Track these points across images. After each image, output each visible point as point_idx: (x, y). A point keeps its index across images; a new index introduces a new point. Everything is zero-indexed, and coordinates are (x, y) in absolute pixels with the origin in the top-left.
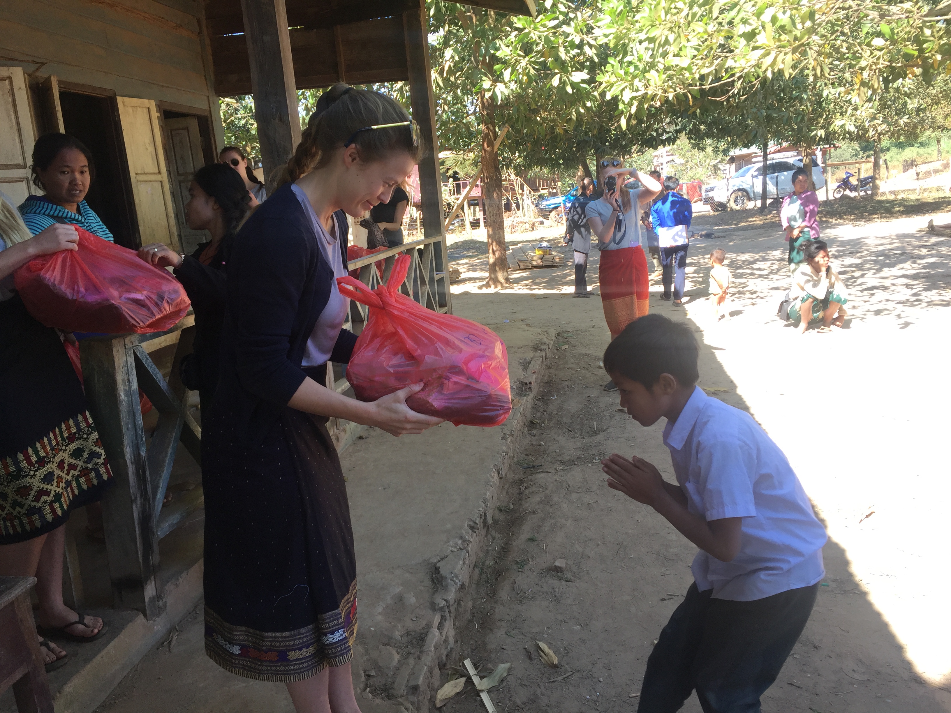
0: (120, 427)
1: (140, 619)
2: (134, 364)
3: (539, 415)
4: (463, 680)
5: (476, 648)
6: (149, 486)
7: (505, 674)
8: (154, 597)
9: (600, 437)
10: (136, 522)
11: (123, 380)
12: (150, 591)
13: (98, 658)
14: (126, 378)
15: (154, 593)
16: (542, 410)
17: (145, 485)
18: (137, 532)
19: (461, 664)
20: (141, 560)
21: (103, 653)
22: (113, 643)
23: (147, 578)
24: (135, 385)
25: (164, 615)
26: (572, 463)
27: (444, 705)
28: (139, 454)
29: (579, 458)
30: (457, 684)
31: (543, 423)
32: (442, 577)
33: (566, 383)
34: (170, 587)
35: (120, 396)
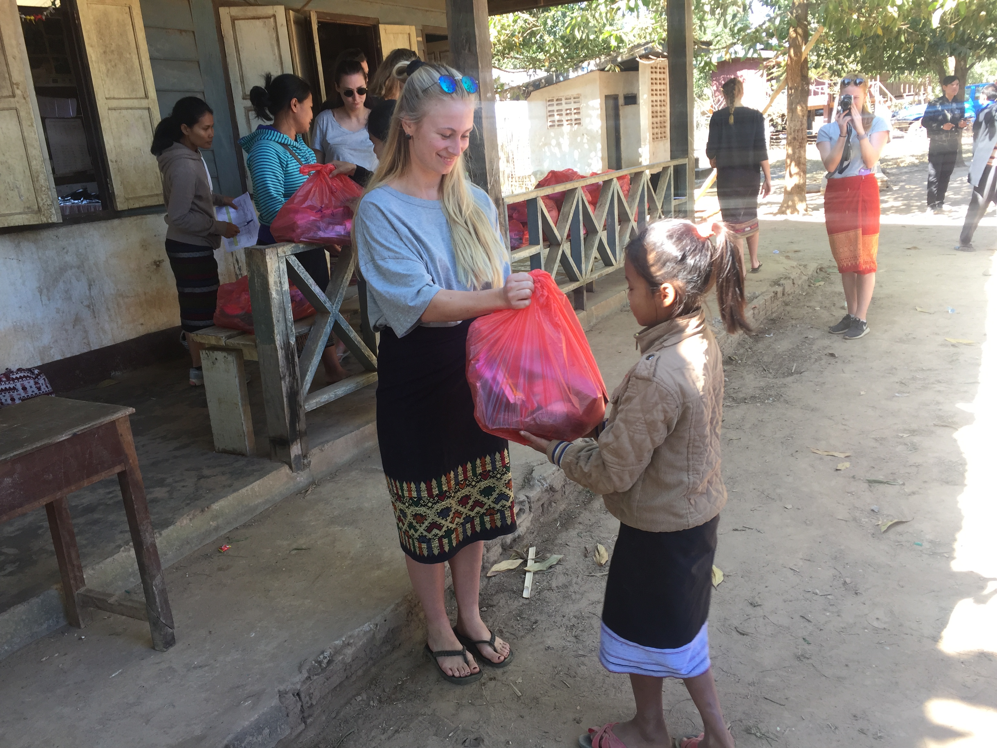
0: (272, 318)
1: (285, 469)
2: (286, 270)
3: (741, 351)
4: (520, 561)
5: (547, 541)
6: (297, 369)
7: (555, 563)
8: (299, 456)
9: (790, 379)
10: (284, 394)
11: (275, 282)
12: (296, 450)
13: (244, 490)
14: (277, 280)
15: (300, 452)
16: (747, 347)
17: (294, 367)
18: (285, 403)
19: (525, 550)
20: (288, 425)
21: (249, 488)
22: (258, 482)
23: (294, 440)
24: (286, 286)
25: (307, 470)
26: (744, 400)
27: (494, 576)
28: (289, 343)
29: (753, 398)
30: (514, 563)
31: (741, 360)
32: (532, 478)
33: (794, 322)
34: (315, 451)
35: (271, 294)
